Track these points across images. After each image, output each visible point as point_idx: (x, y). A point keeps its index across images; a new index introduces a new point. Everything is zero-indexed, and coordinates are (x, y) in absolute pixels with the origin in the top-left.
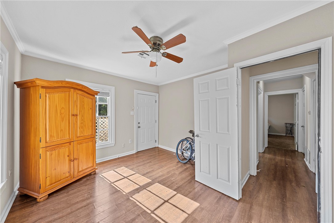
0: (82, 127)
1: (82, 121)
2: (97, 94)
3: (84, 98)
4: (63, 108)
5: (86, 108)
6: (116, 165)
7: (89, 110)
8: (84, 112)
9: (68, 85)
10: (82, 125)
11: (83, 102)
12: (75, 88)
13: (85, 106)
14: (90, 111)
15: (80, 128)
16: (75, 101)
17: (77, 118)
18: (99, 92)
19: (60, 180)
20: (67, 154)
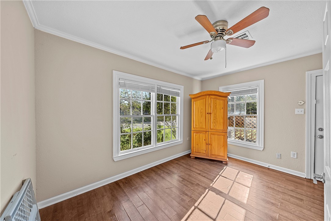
0: (215, 123)
1: (215, 118)
2: (229, 95)
3: (216, 101)
4: (202, 109)
5: (218, 108)
6: (251, 170)
7: (220, 109)
8: (216, 111)
9: (205, 94)
10: (215, 121)
11: (216, 104)
12: (209, 95)
13: (217, 107)
14: (222, 110)
15: (213, 123)
16: (210, 103)
17: (211, 115)
18: (230, 93)
19: (200, 153)
20: (204, 138)
